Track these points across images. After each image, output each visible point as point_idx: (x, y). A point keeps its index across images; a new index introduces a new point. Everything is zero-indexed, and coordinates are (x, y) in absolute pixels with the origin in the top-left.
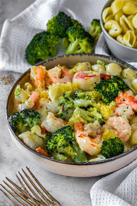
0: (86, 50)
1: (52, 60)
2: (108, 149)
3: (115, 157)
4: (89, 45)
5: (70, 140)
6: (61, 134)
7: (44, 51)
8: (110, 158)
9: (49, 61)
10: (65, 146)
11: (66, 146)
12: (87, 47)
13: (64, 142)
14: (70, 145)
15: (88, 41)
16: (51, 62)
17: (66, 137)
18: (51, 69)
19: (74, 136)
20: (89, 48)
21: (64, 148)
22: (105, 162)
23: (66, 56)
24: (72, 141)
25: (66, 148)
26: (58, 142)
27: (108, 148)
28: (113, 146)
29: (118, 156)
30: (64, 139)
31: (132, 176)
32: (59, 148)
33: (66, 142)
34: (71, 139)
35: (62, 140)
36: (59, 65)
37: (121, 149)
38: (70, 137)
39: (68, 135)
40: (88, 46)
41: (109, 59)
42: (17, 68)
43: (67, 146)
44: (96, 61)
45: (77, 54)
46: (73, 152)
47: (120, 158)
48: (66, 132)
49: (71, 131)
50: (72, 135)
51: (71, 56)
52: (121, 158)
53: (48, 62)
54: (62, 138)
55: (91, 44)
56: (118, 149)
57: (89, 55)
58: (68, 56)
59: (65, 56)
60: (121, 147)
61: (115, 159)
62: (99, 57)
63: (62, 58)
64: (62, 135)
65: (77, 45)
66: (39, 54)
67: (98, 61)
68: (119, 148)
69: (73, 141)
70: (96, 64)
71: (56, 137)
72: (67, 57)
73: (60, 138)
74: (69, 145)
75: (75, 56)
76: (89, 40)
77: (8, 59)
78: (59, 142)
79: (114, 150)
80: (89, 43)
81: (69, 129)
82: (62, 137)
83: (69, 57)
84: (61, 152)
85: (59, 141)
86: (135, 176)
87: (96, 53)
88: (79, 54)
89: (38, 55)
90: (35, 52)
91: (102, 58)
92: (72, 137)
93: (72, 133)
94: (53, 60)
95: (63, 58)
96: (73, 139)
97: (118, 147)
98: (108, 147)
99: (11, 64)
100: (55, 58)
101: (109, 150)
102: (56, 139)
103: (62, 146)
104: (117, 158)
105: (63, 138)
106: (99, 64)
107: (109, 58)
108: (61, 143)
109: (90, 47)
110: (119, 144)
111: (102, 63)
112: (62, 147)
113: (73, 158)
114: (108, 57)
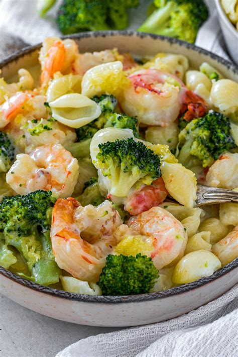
0: (183, 32)
1: (104, 36)
2: (111, 278)
3: (120, 297)
4: (190, 23)
5: (39, 224)
6: (20, 204)
7: (92, 14)
8: (108, 297)
9: (96, 35)
10: (23, 232)
11: (26, 233)
12: (184, 25)
13: (23, 223)
14: (36, 235)
15: (191, 12)
16: (100, 38)
17: (30, 214)
18: (92, 52)
19: (48, 216)
20: (190, 29)
21: (19, 235)
22: (95, 301)
23: (138, 34)
24: (43, 228)
25: (23, 238)
26: (9, 220)
27: (109, 275)
28: (121, 274)
29: (129, 298)
30: (24, 217)
31: (157, 348)
32: (8, 234)
33: (27, 224)
34: (41, 223)
35: (19, 216)
36: (115, 50)
37: (138, 286)
38: (39, 215)
39: (36, 209)
40: (187, 25)
41: (229, 68)
42: (30, 33)
43: (28, 233)
44: (200, 64)
45: (163, 38)
46: (35, 252)
47: (132, 303)
48: (33, 202)
49: (45, 204)
50: (44, 214)
51: (149, 38)
52: (136, 304)
53: (93, 37)
54: (21, 213)
55: (196, 21)
56: (131, 283)
57: (188, 48)
58: (142, 37)
59: (135, 34)
60: (141, 281)
61: (120, 302)
62: (208, 57)
63: (128, 37)
64: (22, 205)
65: (167, 16)
66: (80, 18)
67: (205, 66)
68: (134, 283)
69: (44, 226)
70: (198, 70)
71: (8, 207)
72: (139, 38)
73: (17, 212)
74: (34, 233)
75: (158, 42)
76: (196, 11)
77: (21, 10)
78: (11, 220)
79: (122, 285)
80: (193, 18)
81: (44, 198)
82: (20, 210)
83: (144, 39)
84: (10, 244)
85: (12, 216)
86: (163, 350)
87: (198, 43)
88: (167, 38)
89: (78, 19)
90: (75, 10)
91: (215, 62)
92: (43, 217)
93: (46, 209)
94: (107, 37)
95: (131, 38)
96: (45, 223)
97: (132, 280)
98: (111, 273)
99: (22, 23)
100: (112, 34)
101: (111, 282)
102: (6, 211)
103: (15, 231)
104: (126, 302)
105: (23, 213)
106: (205, 73)
107: (229, 65)
108: (15, 222)
109: (193, 28)
110: (141, 272)
111: (211, 73)
112: (15, 233)
113: (30, 264)
114: (228, 63)
